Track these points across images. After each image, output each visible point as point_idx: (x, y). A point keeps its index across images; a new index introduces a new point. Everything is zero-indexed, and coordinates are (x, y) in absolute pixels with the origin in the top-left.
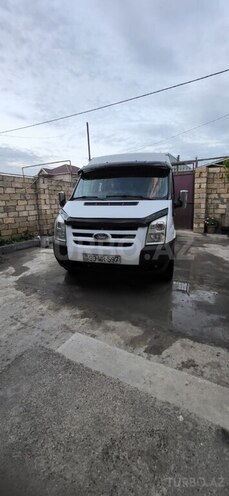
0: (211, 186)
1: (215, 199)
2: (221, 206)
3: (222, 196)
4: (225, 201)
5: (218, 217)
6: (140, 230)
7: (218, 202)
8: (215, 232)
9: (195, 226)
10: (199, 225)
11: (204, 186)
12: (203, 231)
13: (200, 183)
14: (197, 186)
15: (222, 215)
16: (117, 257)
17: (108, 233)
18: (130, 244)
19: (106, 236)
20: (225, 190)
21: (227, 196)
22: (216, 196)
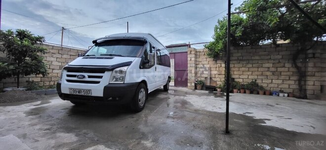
0: (198, 60)
1: (201, 68)
2: (205, 72)
3: (205, 66)
4: (207, 69)
5: (203, 79)
6: (106, 72)
7: (203, 69)
8: (202, 89)
9: (189, 84)
10: (191, 85)
11: (193, 59)
12: (194, 88)
13: (191, 58)
14: (189, 59)
15: (206, 78)
16: (90, 90)
17: (86, 75)
18: (98, 82)
19: (84, 77)
20: (206, 62)
21: (208, 66)
22: (202, 66)
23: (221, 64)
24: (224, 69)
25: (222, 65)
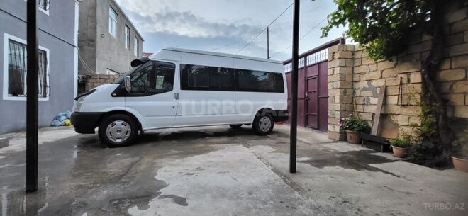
1: (364, 89)
2: (372, 100)
3: (374, 83)
4: (378, 91)
7: (369, 93)
9: (330, 128)
10: (334, 129)
11: (338, 71)
12: (338, 137)
13: (333, 69)
14: (330, 72)
20: (376, 75)
21: (381, 83)
22: (365, 84)
23: (408, 74)
24: (419, 88)
25: (412, 76)
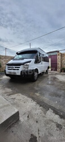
0: (62, 58)
1: (64, 62)
5: (64, 67)
6: (21, 66)
8: (64, 72)
12: (60, 71)
13: (59, 57)
16: (15, 73)
18: (18, 70)
19: (13, 67)
